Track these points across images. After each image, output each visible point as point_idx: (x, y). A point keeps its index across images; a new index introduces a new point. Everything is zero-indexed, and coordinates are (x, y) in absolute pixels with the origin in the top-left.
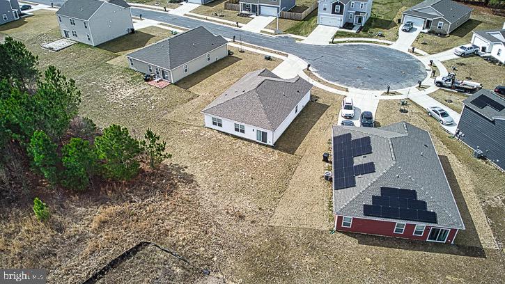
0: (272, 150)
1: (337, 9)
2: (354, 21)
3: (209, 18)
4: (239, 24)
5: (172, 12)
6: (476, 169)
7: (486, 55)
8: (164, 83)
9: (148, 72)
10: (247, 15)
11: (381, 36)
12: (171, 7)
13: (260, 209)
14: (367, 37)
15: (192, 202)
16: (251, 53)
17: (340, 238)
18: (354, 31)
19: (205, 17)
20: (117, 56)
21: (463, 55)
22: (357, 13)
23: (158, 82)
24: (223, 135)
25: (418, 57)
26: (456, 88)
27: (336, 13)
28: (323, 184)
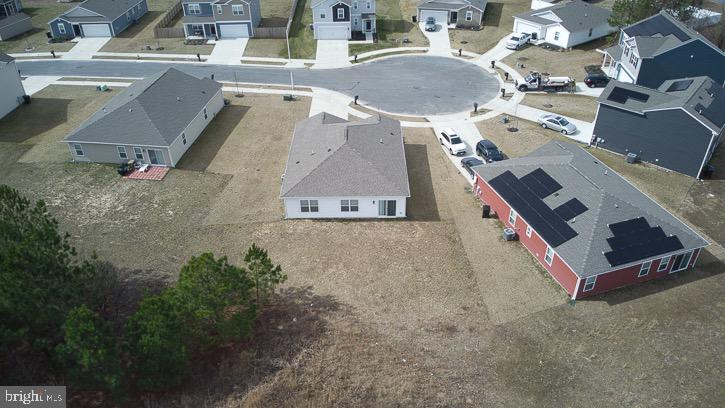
0: (408, 223)
1: (341, 13)
2: (363, 28)
3: (141, 55)
4: (202, 57)
5: (65, 56)
6: (641, 176)
7: (540, 42)
8: (159, 171)
9: (121, 160)
10: (201, 42)
11: (407, 42)
12: (59, 50)
13: (465, 308)
14: (389, 47)
15: (366, 335)
16: (256, 95)
17: (588, 308)
18: (369, 41)
19: (135, 55)
20: (30, 147)
21: (518, 48)
22: (364, 16)
23: (146, 171)
24: (324, 223)
25: (470, 61)
26: (544, 88)
27: (340, 20)
28: (509, 247)
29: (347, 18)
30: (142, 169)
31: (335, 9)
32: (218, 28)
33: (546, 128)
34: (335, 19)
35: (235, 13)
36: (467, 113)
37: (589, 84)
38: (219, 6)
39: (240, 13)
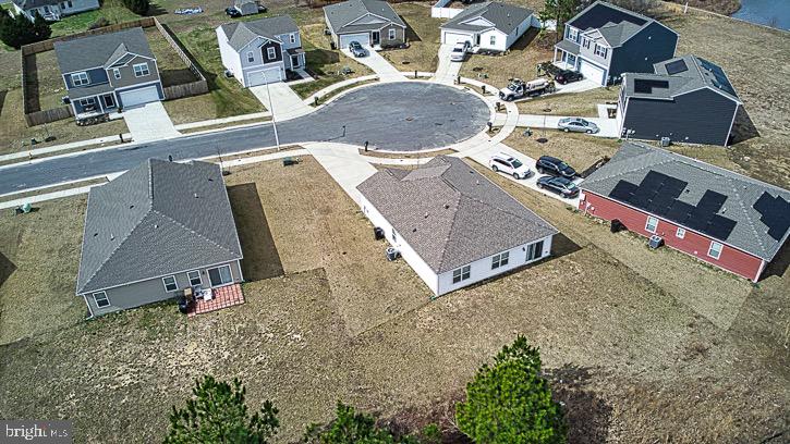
0: (557, 260)
1: (271, 53)
7: (477, 49)
8: (229, 292)
9: (169, 294)
11: (350, 73)
14: (335, 82)
18: (308, 79)
21: (464, 59)
23: (214, 298)
24: (479, 288)
25: (430, 81)
26: (529, 94)
27: (272, 61)
28: (662, 253)
29: (279, 58)
30: (208, 296)
31: (264, 50)
32: (118, 96)
33: (569, 131)
34: (266, 60)
35: (139, 74)
36: (483, 135)
37: (561, 82)
38: (115, 69)
39: (146, 72)
